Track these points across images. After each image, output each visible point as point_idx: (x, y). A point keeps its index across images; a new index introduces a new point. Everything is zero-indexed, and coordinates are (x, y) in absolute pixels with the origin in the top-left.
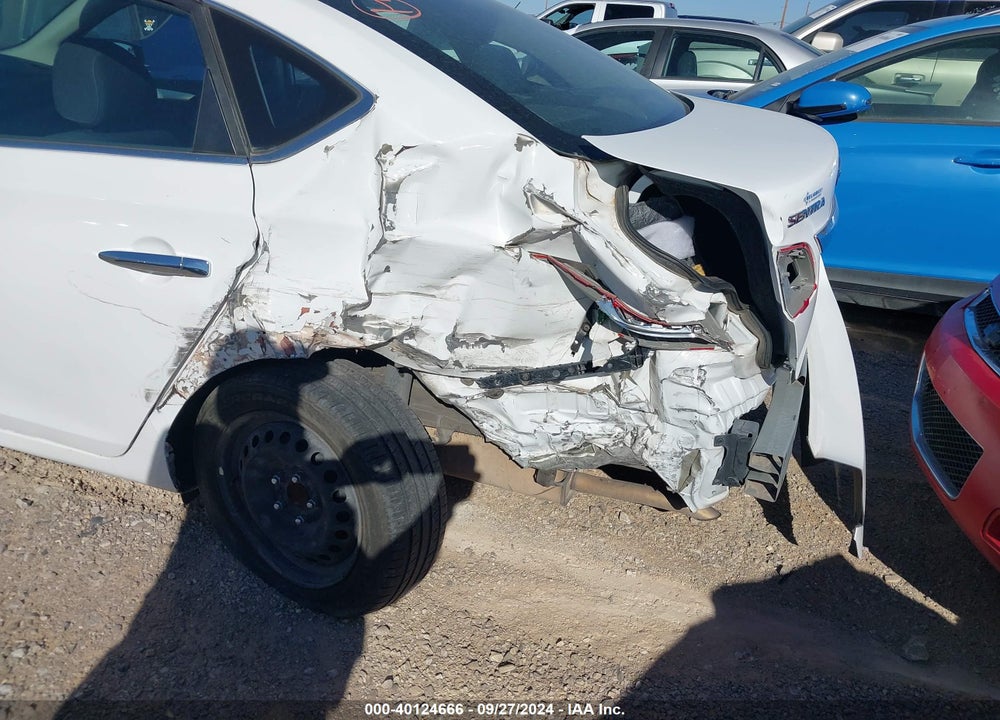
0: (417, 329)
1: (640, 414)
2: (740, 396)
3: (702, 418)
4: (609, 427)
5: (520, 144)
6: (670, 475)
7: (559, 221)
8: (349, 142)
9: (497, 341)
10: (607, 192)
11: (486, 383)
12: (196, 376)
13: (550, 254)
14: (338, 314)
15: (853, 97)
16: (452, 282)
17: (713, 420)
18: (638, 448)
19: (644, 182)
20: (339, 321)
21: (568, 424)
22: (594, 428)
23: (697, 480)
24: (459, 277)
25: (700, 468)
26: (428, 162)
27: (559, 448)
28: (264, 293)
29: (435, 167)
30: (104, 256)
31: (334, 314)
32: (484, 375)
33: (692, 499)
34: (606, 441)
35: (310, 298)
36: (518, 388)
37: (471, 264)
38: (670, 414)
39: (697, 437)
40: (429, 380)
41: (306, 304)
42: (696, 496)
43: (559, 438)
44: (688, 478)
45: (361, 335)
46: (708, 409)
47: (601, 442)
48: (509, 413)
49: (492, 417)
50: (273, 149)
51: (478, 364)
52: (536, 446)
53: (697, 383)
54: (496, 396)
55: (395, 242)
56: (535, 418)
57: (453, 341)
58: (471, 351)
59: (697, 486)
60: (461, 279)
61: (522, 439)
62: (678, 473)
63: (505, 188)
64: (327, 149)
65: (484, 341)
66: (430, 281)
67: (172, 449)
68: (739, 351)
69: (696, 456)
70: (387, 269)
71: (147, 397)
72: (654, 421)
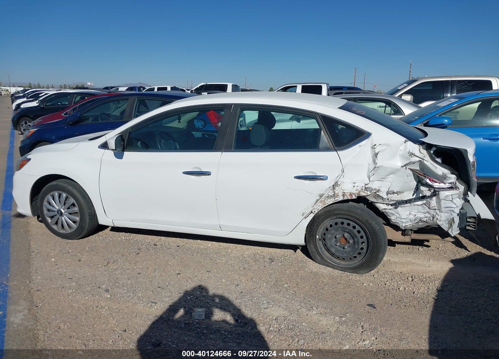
0: (380, 190)
1: (434, 211)
3: (453, 209)
4: (427, 215)
5: (405, 142)
6: (445, 226)
7: (418, 159)
8: (365, 144)
9: (396, 193)
10: (425, 152)
11: (394, 205)
12: (319, 207)
13: (412, 168)
14: (364, 186)
15: (446, 121)
16: (388, 177)
17: (456, 209)
18: (435, 220)
19: (434, 149)
20: (364, 188)
21: (415, 215)
22: (422, 216)
23: (453, 226)
25: (454, 222)
26: (384, 148)
27: (413, 222)
28: (343, 183)
29: (386, 149)
30: (295, 177)
31: (362, 187)
32: (393, 202)
33: (452, 233)
34: (426, 219)
35: (355, 183)
36: (403, 206)
37: (394, 172)
38: (443, 209)
39: (452, 215)
40: (378, 205)
41: (354, 185)
42: (453, 231)
43: (413, 219)
44: (451, 226)
45: (366, 192)
46: (454, 206)
48: (400, 213)
49: (394, 215)
50: (342, 147)
51: (392, 199)
52: (407, 222)
53: (451, 199)
54: (396, 208)
55: (377, 167)
56: (407, 214)
57: (388, 193)
58: (391, 196)
59: (453, 228)
60: (391, 176)
61: (403, 220)
62: (447, 226)
63: (401, 153)
64: (360, 146)
65: (394, 193)
66: (383, 177)
68: (460, 190)
69: (453, 219)
70: (374, 174)
71: (303, 215)
72: (438, 212)
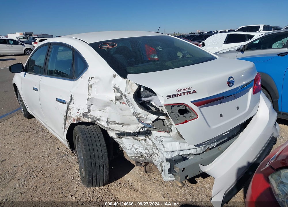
0: (100, 119)
2: (177, 147)
4: (146, 151)
6: (159, 168)
8: (85, 76)
9: (120, 124)
11: (118, 134)
12: (68, 125)
14: (82, 114)
16: (106, 108)
17: (165, 153)
18: (152, 159)
20: (82, 116)
21: (137, 149)
22: (143, 151)
24: (107, 107)
25: (163, 167)
26: (97, 80)
27: (136, 155)
28: (73, 108)
29: (99, 82)
30: (56, 99)
31: (81, 114)
36: (125, 137)
37: (107, 104)
41: (78, 111)
43: (135, 152)
45: (88, 119)
46: (164, 150)
47: (145, 155)
48: (124, 143)
51: (115, 129)
52: (131, 153)
53: (160, 141)
54: (120, 138)
55: (90, 98)
56: (130, 145)
57: (108, 123)
58: (113, 126)
61: (128, 151)
64: (81, 78)
65: (117, 124)
66: (102, 108)
67: (68, 141)
69: (162, 164)
70: (92, 104)
71: (63, 129)
